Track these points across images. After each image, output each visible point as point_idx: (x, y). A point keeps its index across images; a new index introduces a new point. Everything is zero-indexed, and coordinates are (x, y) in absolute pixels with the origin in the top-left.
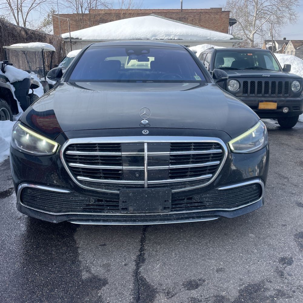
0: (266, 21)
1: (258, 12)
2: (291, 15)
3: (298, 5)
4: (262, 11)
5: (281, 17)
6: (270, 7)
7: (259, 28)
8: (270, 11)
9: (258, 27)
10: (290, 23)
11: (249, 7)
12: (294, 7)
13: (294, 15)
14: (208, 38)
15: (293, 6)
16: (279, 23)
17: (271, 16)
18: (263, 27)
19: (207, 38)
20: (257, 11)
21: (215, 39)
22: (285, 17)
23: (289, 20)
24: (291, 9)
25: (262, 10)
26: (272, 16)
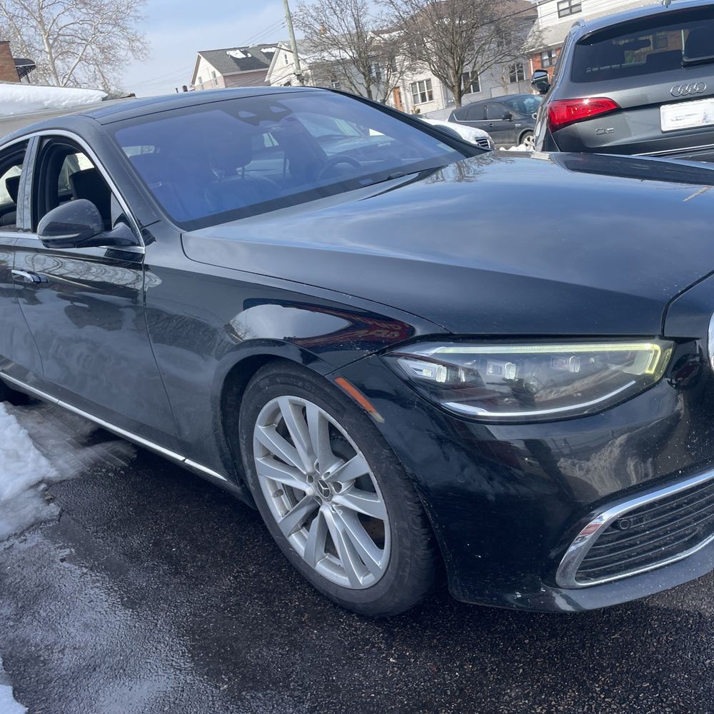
0: (80, 60)
1: (51, 41)
2: (132, 41)
3: (138, 18)
4: (61, 38)
5: (110, 47)
6: (76, 27)
7: (69, 79)
8: (80, 36)
9: (67, 76)
10: (136, 59)
11: (23, 30)
12: (130, 23)
13: (139, 40)
14: (46, 103)
15: (127, 20)
16: (108, 61)
17: (86, 47)
18: (75, 75)
19: (44, 104)
20: (47, 39)
21: (64, 104)
22: (118, 46)
23: (130, 54)
24: (126, 28)
25: (59, 35)
26: (88, 47)
